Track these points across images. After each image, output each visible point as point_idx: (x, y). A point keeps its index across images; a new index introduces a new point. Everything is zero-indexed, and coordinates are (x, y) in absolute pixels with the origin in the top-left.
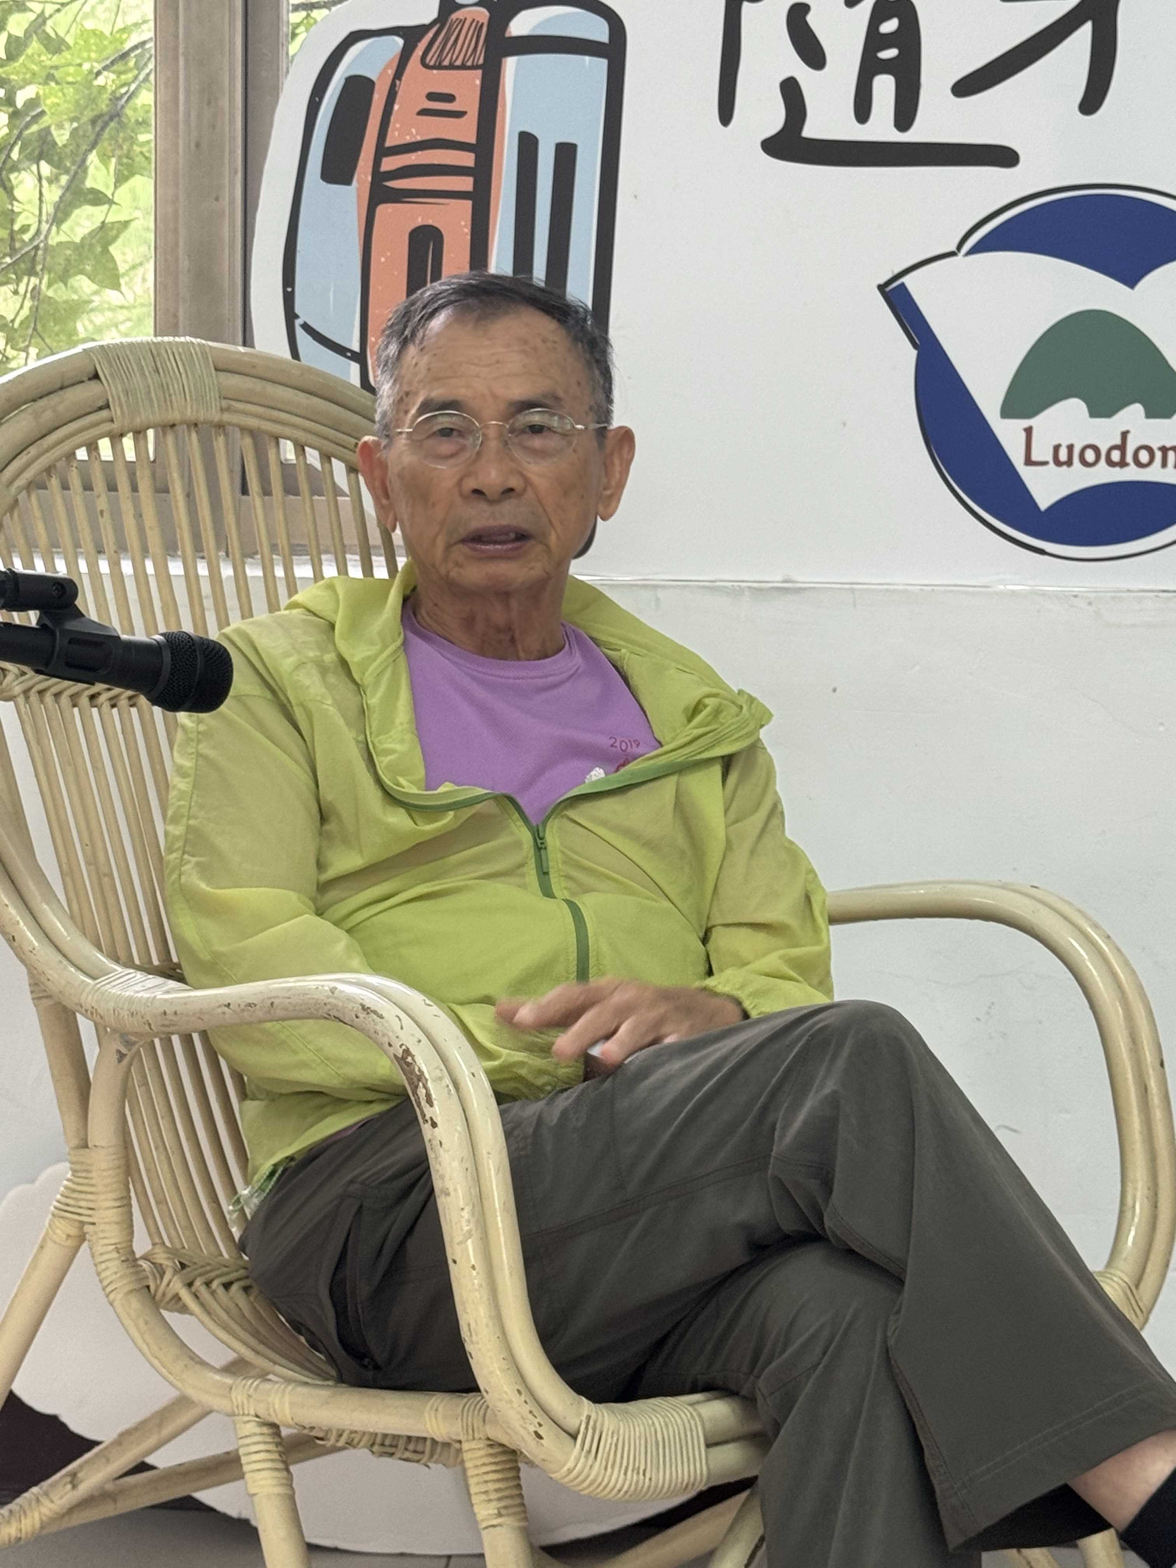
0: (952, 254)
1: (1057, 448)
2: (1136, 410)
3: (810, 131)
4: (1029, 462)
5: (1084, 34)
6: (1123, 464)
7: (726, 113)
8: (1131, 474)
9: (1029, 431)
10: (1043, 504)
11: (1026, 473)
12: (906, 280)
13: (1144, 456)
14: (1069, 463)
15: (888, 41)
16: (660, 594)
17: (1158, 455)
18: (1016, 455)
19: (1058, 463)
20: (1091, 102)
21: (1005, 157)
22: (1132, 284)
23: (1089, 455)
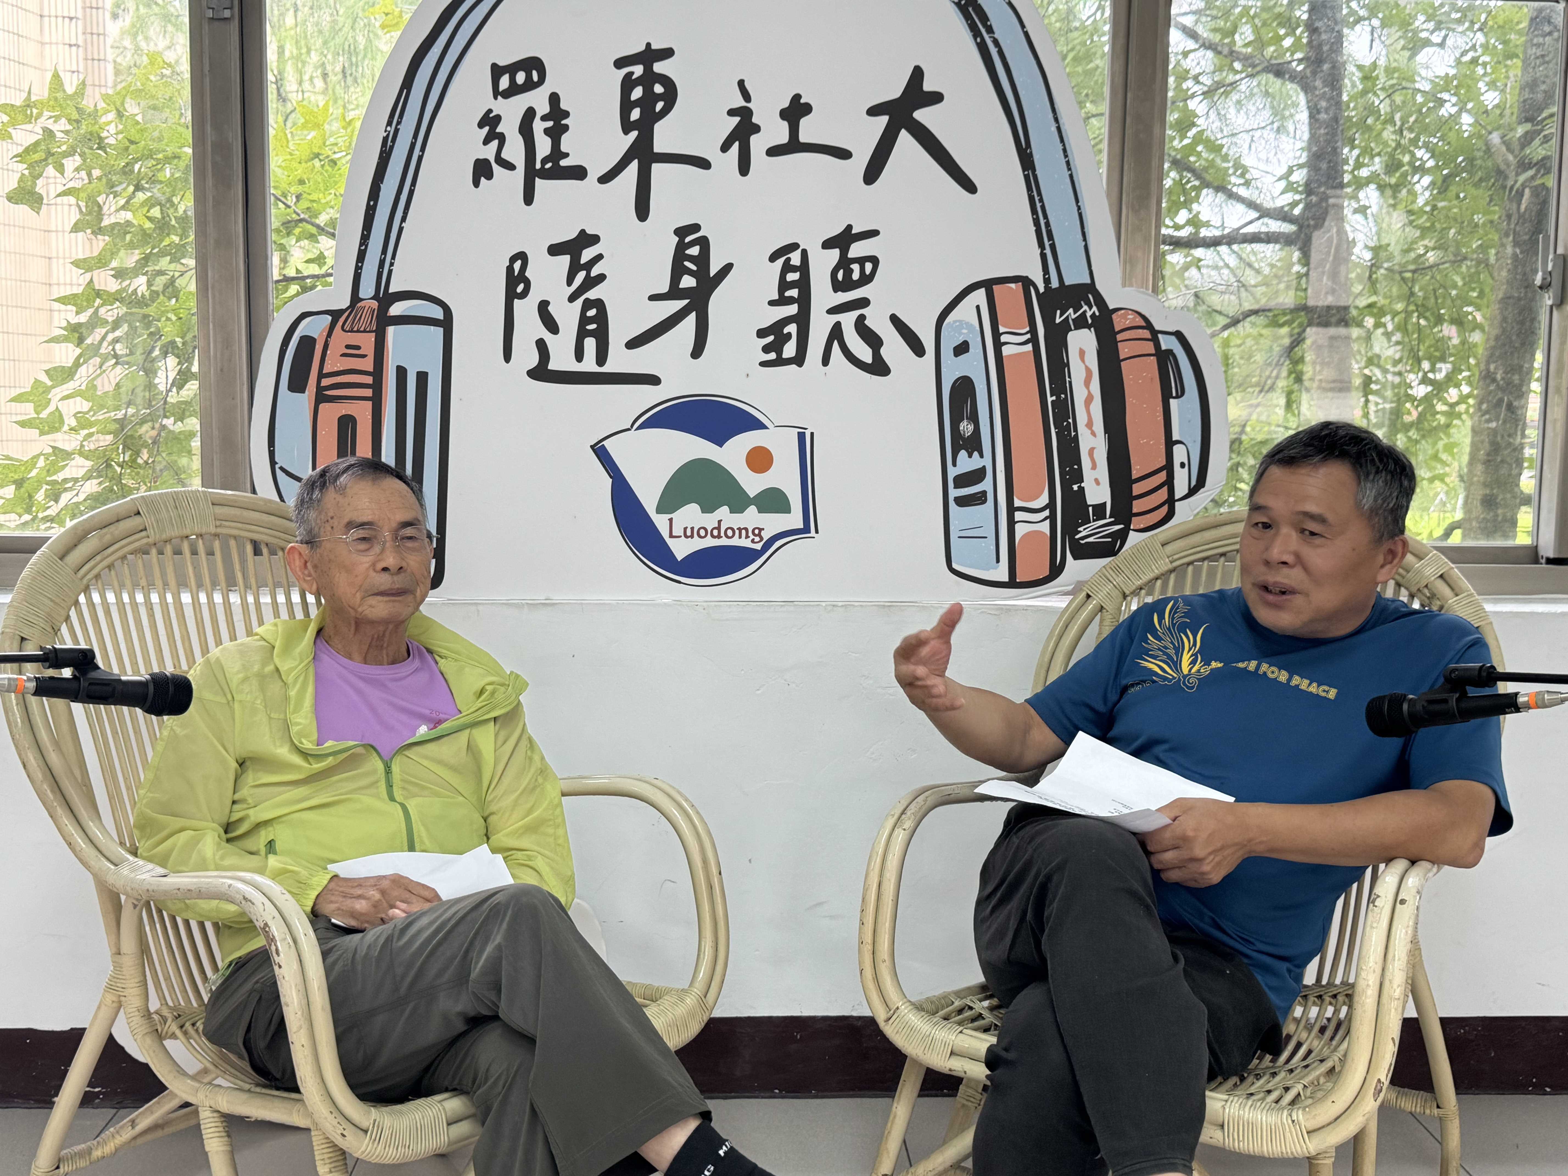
0: (628, 430)
1: (685, 529)
2: (725, 509)
3: (552, 366)
4: (671, 536)
5: (692, 318)
6: (719, 537)
7: (507, 357)
8: (724, 542)
9: (671, 520)
10: (679, 558)
11: (670, 542)
12: (604, 443)
13: (730, 533)
14: (692, 536)
15: (591, 320)
17: (737, 532)
18: (664, 533)
19: (686, 537)
20: (697, 352)
21: (654, 380)
22: (721, 445)
23: (702, 532)
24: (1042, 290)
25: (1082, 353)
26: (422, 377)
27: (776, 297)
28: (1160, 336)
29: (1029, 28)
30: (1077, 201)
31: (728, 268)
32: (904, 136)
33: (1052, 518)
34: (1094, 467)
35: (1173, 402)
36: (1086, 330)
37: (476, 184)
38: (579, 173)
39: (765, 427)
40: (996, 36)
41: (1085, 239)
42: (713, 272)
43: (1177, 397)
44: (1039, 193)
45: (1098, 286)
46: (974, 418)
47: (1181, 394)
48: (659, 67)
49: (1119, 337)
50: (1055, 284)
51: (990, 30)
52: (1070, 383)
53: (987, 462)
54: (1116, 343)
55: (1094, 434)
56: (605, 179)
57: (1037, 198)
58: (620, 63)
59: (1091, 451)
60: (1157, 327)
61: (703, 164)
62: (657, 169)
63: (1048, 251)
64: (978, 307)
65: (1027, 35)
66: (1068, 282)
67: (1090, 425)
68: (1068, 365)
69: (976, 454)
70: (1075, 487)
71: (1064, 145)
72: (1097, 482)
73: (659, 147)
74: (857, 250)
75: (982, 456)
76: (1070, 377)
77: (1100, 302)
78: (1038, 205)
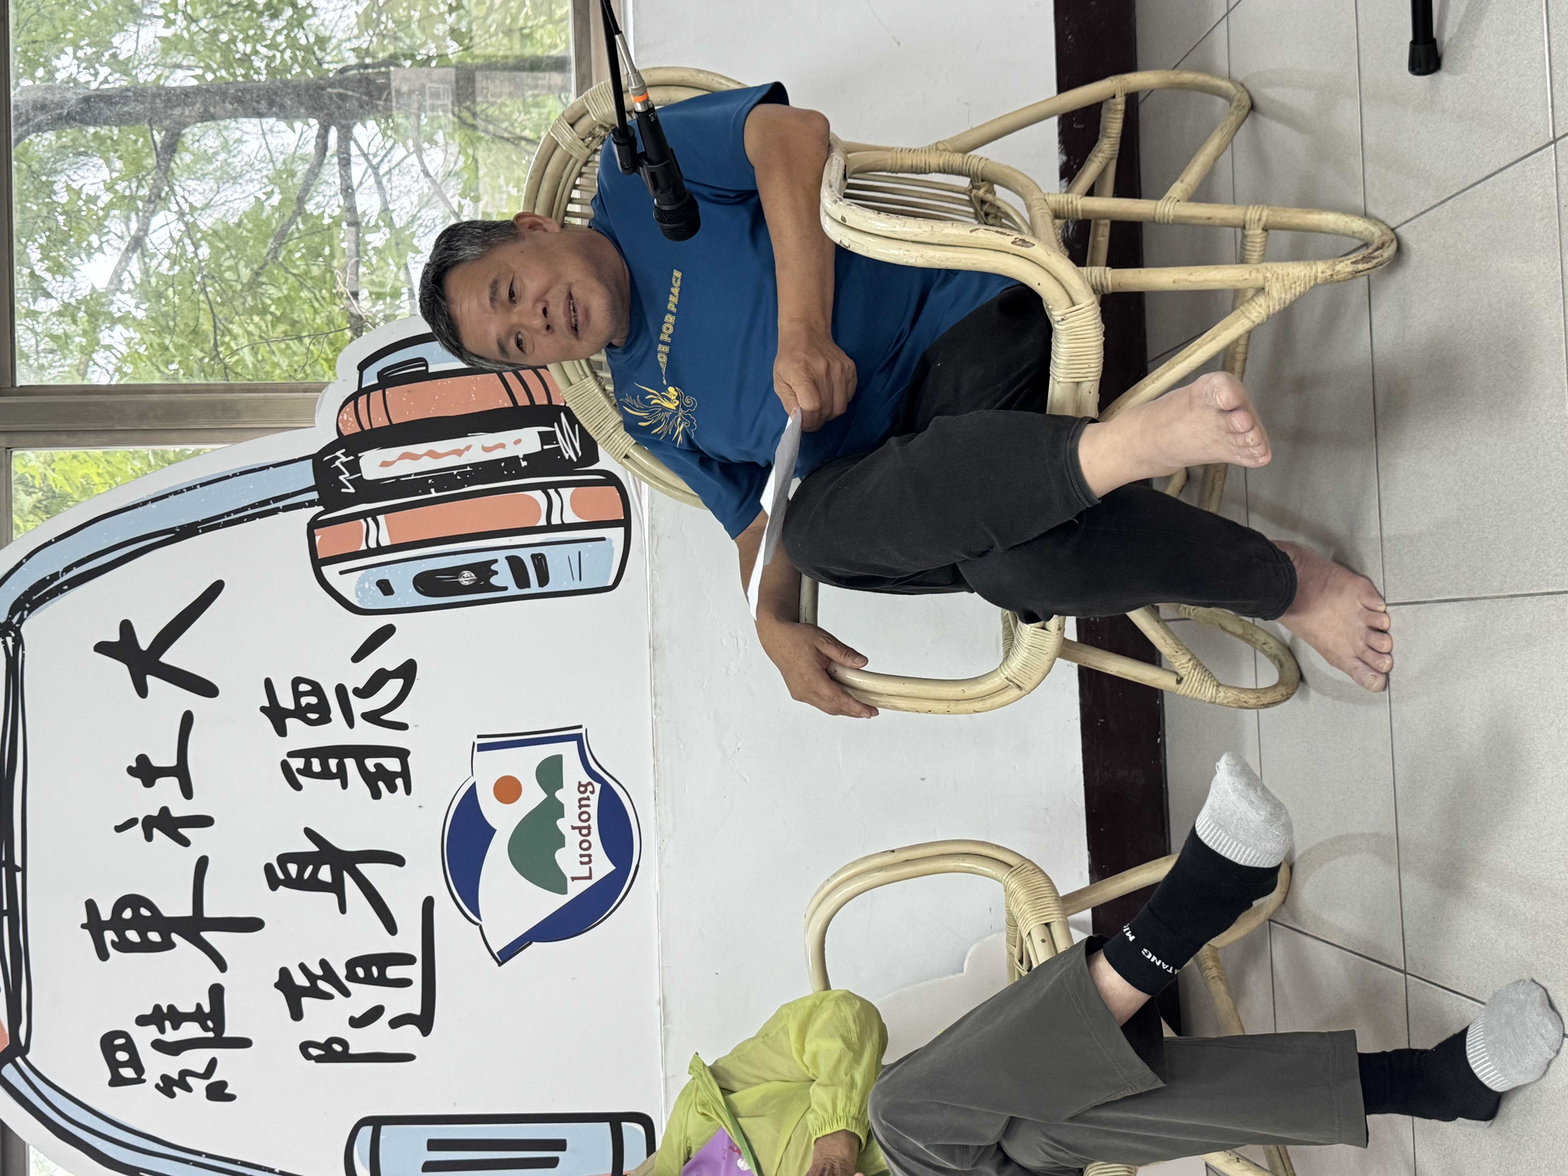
0: (481, 928)
1: (582, 863)
2: (560, 823)
3: (417, 1010)
4: (590, 877)
5: (362, 867)
6: (589, 828)
7: (409, 1058)
8: (594, 823)
9: (573, 879)
10: (612, 868)
11: (596, 878)
12: (495, 952)
13: (585, 817)
14: (589, 856)
15: (368, 972)
16: (669, 1074)
17: (583, 809)
18: (587, 884)
19: (590, 862)
20: (397, 860)
21: (428, 905)
22: (494, 831)
23: (585, 846)
24: (321, 508)
25: (385, 464)
26: (434, 1145)
27: (338, 781)
28: (363, 386)
29: (52, 537)
30: (227, 477)
31: (309, 833)
32: (167, 658)
33: (556, 486)
34: (503, 446)
35: (432, 369)
36: (361, 461)
37: (231, 1098)
38: (216, 993)
39: (474, 785)
40: (61, 570)
41: (267, 467)
42: (314, 848)
43: (426, 365)
44: (221, 516)
45: (315, 450)
46: (457, 571)
47: (422, 361)
48: (106, 914)
49: (367, 427)
50: (314, 495)
51: (55, 576)
52: (416, 474)
53: (501, 555)
54: (372, 430)
55: (468, 448)
56: (222, 965)
57: (226, 519)
58: (103, 955)
59: (486, 449)
60: (355, 389)
61: (202, 864)
62: (210, 911)
63: (280, 504)
64: (341, 573)
65: (59, 539)
66: (312, 482)
67: (459, 453)
68: (398, 478)
69: (493, 567)
70: (524, 464)
71: (171, 494)
72: (517, 442)
73: (186, 910)
74: (286, 701)
75: (496, 561)
76: (410, 475)
77: (331, 448)
78: (233, 517)
